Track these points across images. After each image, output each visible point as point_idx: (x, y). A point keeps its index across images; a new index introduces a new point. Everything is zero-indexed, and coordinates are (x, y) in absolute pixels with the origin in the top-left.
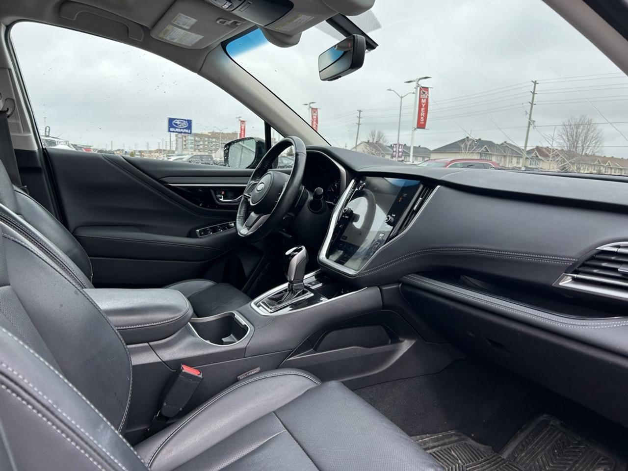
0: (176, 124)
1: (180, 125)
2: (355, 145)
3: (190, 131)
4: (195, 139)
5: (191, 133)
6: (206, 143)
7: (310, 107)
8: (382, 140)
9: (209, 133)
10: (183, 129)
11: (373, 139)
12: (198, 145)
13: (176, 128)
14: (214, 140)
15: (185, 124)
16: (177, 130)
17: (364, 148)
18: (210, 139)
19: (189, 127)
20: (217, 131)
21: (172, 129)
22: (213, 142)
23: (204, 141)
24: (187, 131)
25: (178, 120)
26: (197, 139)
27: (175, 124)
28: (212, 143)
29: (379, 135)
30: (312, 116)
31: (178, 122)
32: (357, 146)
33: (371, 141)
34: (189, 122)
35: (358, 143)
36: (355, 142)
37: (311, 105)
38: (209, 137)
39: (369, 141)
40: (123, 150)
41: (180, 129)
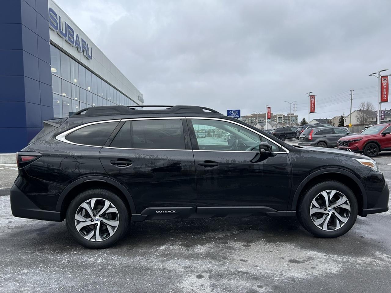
0: (232, 113)
2: (350, 113)
3: (239, 116)
4: (243, 119)
6: (250, 121)
7: (310, 95)
8: (371, 108)
9: (251, 115)
10: (235, 115)
11: (364, 108)
13: (231, 115)
14: (254, 119)
15: (236, 113)
17: (357, 114)
18: (252, 118)
19: (239, 114)
20: (256, 113)
22: (255, 120)
23: (248, 120)
24: (237, 116)
25: (232, 111)
26: (244, 119)
27: (230, 113)
29: (368, 105)
30: (311, 101)
31: (233, 112)
32: (351, 113)
33: (362, 109)
34: (239, 111)
35: (352, 112)
36: (350, 112)
37: (310, 94)
38: (251, 117)
39: (361, 109)
40: (204, 130)
41: (234, 115)
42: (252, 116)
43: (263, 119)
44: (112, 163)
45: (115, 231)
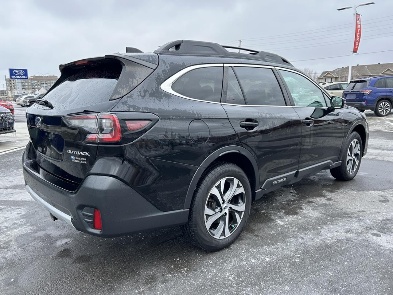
0: (16, 73)
1: (19, 74)
3: (26, 77)
5: (27, 78)
10: (21, 76)
12: (24, 86)
13: (15, 76)
14: (36, 81)
15: (22, 73)
16: (17, 77)
18: (33, 81)
19: (26, 74)
21: (13, 77)
22: (36, 83)
23: (28, 83)
24: (24, 77)
25: (17, 70)
27: (14, 73)
28: (34, 83)
31: (17, 72)
34: (26, 71)
41: (19, 76)
42: (32, 78)
43: (47, 82)
44: (242, 126)
45: (242, 217)
